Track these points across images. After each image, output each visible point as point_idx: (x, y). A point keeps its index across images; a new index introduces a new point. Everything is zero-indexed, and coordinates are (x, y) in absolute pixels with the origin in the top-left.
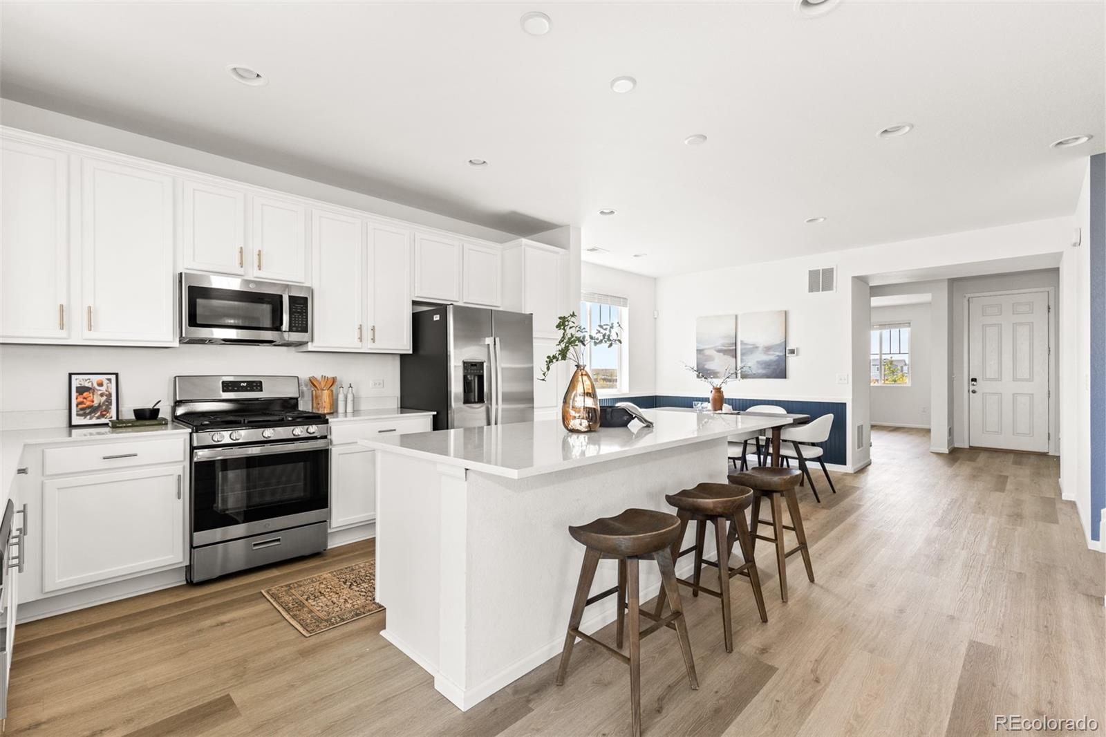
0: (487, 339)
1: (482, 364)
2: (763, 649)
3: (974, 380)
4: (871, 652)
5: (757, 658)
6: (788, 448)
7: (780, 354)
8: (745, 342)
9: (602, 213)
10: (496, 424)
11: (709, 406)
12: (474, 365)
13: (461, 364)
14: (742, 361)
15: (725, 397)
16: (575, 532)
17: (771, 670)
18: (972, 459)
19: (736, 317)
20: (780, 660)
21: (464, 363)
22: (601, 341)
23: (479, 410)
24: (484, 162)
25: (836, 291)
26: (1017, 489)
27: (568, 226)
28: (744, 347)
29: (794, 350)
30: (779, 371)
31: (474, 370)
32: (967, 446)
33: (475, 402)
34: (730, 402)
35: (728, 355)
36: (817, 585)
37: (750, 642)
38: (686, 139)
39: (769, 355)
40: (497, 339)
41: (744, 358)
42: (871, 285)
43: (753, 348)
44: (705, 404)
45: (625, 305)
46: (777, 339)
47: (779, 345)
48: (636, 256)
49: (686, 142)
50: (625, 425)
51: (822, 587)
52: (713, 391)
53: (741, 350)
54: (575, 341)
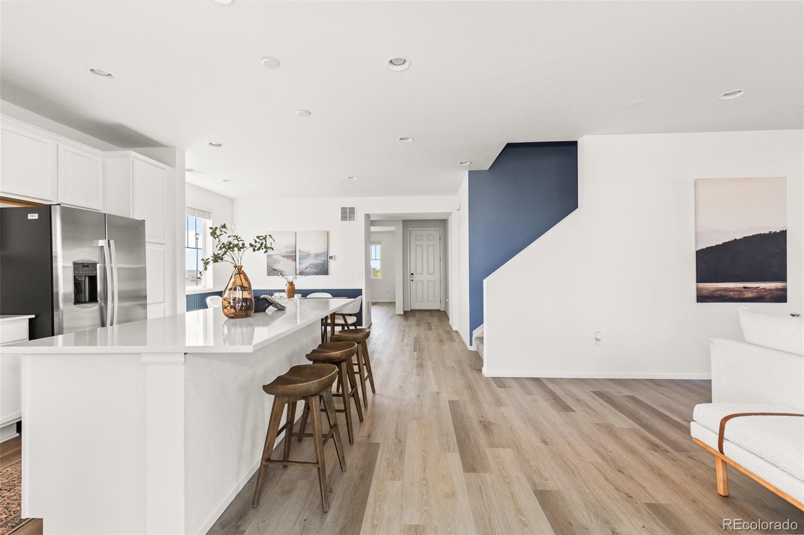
0: (100, 241)
1: (95, 265)
2: (368, 436)
3: (412, 274)
4: (416, 419)
5: (367, 442)
6: (339, 319)
7: (324, 259)
8: (302, 250)
9: (211, 144)
10: (112, 324)
11: (285, 295)
12: (85, 265)
13: (72, 265)
14: (300, 263)
15: (296, 289)
16: (267, 389)
17: (377, 445)
18: (414, 316)
19: (296, 233)
20: (378, 438)
21: (75, 264)
22: (259, 249)
23: (92, 310)
24: (110, 74)
25: (357, 221)
26: (436, 328)
27: (174, 147)
28: (301, 254)
29: (332, 257)
30: (324, 270)
31: (86, 271)
32: (410, 310)
33: (85, 302)
34: (299, 292)
35: (291, 259)
36: (377, 394)
37: (359, 434)
38: (298, 111)
39: (318, 260)
40: (112, 242)
41: (301, 261)
42: (371, 219)
43: (307, 255)
44: (282, 294)
45: (209, 218)
46: (321, 249)
47: (324, 253)
48: (224, 181)
49: (296, 113)
50: (264, 311)
51: (380, 395)
52: (288, 285)
53: (299, 256)
54: (233, 248)
